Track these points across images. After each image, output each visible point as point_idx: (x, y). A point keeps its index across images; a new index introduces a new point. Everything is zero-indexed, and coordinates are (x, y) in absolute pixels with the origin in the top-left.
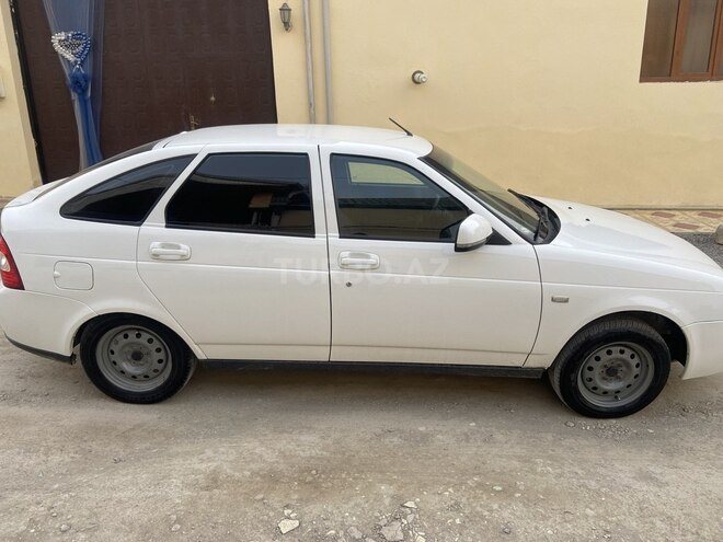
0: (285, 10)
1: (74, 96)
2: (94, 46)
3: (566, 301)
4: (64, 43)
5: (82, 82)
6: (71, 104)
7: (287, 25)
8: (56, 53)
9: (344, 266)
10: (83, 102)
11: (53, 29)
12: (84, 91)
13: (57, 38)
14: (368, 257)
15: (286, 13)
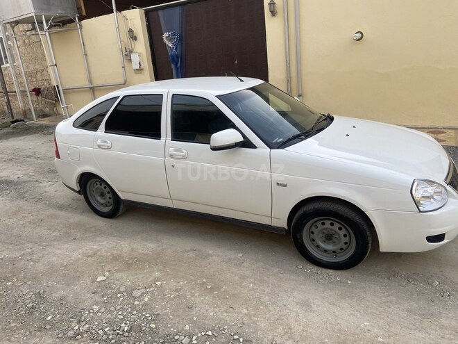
0: (272, 4)
1: (173, 66)
2: (181, 39)
3: (286, 186)
4: (169, 39)
5: (175, 58)
6: (172, 70)
7: (273, 13)
8: (165, 44)
9: (171, 156)
10: (177, 69)
11: (164, 31)
12: (177, 63)
13: (165, 35)
14: (182, 152)
15: (272, 6)
